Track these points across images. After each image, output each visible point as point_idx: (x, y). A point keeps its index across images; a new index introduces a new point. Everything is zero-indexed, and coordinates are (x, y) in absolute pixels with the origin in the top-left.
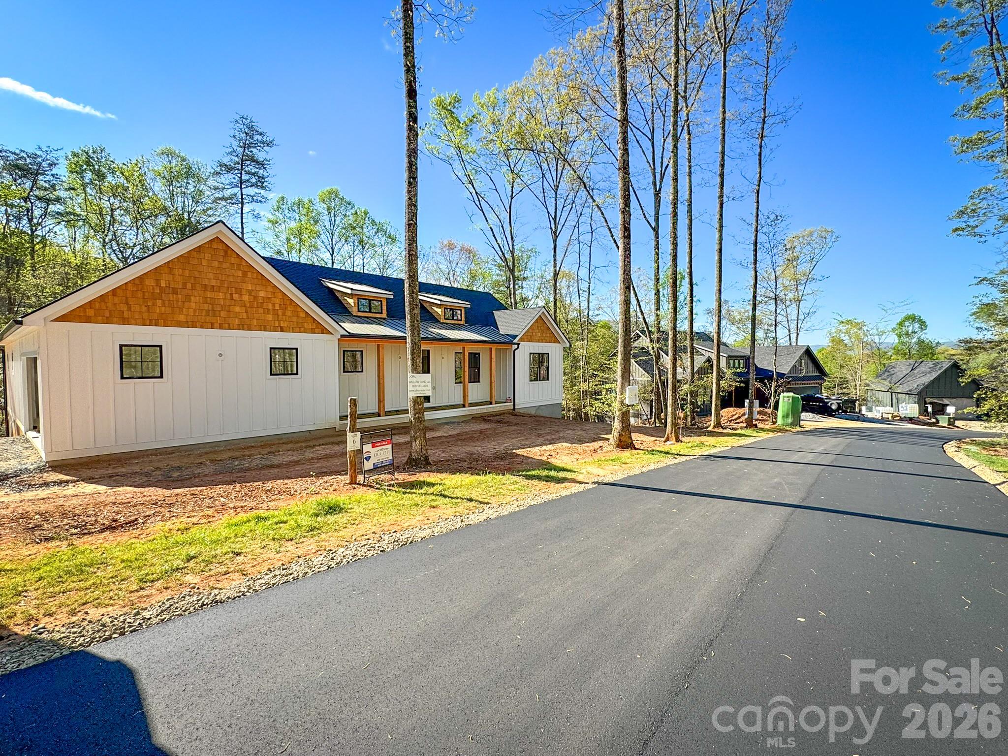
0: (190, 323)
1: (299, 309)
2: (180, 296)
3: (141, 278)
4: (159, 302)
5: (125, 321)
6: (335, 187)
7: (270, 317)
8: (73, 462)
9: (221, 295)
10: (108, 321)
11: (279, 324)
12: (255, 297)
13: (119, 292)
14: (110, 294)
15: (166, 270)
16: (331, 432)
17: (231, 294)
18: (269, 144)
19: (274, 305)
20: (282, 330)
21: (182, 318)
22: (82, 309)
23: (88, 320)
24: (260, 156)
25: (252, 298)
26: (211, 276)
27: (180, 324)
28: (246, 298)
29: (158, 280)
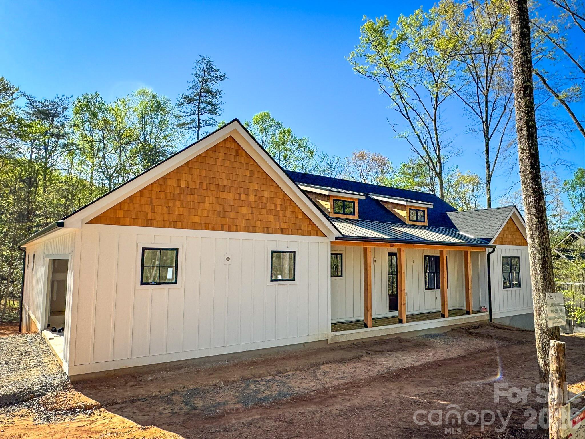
0: (203, 225)
1: (297, 210)
2: (196, 196)
3: (164, 178)
4: (178, 203)
5: (148, 223)
6: (266, 112)
7: (272, 218)
8: (93, 376)
9: (231, 195)
10: (134, 223)
11: (280, 225)
12: (260, 198)
13: (146, 192)
14: (138, 195)
15: (187, 169)
16: (323, 345)
17: (240, 195)
18: (221, 78)
19: (276, 205)
20: (282, 232)
21: (196, 219)
22: (113, 211)
23: (117, 222)
25: (257, 198)
26: (223, 176)
27: (194, 226)
28: (252, 198)
29: (179, 181)
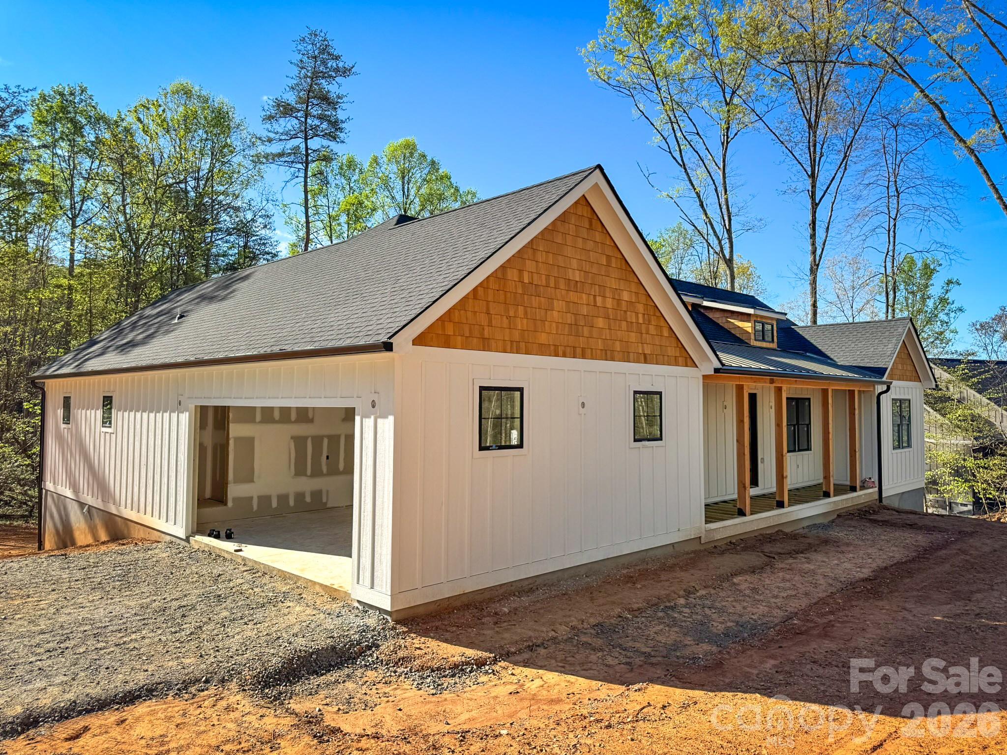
0: (552, 348)
1: (662, 323)
2: (543, 300)
3: (503, 267)
4: (521, 310)
5: (485, 345)
6: (411, 138)
7: (633, 337)
8: (421, 611)
9: (584, 298)
11: (643, 350)
12: (619, 301)
13: (481, 291)
14: (471, 296)
15: (530, 251)
16: (695, 547)
17: (595, 296)
18: (345, 72)
19: (637, 314)
20: (647, 361)
21: (543, 338)
22: (440, 323)
23: (447, 344)
24: (332, 88)
25: (615, 302)
26: (574, 264)
27: (544, 350)
28: (609, 303)
29: (521, 271)
